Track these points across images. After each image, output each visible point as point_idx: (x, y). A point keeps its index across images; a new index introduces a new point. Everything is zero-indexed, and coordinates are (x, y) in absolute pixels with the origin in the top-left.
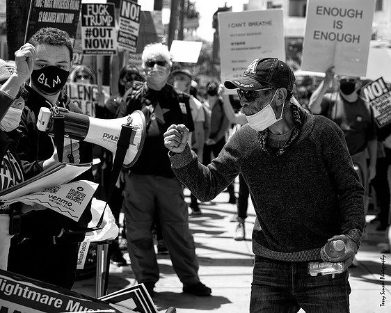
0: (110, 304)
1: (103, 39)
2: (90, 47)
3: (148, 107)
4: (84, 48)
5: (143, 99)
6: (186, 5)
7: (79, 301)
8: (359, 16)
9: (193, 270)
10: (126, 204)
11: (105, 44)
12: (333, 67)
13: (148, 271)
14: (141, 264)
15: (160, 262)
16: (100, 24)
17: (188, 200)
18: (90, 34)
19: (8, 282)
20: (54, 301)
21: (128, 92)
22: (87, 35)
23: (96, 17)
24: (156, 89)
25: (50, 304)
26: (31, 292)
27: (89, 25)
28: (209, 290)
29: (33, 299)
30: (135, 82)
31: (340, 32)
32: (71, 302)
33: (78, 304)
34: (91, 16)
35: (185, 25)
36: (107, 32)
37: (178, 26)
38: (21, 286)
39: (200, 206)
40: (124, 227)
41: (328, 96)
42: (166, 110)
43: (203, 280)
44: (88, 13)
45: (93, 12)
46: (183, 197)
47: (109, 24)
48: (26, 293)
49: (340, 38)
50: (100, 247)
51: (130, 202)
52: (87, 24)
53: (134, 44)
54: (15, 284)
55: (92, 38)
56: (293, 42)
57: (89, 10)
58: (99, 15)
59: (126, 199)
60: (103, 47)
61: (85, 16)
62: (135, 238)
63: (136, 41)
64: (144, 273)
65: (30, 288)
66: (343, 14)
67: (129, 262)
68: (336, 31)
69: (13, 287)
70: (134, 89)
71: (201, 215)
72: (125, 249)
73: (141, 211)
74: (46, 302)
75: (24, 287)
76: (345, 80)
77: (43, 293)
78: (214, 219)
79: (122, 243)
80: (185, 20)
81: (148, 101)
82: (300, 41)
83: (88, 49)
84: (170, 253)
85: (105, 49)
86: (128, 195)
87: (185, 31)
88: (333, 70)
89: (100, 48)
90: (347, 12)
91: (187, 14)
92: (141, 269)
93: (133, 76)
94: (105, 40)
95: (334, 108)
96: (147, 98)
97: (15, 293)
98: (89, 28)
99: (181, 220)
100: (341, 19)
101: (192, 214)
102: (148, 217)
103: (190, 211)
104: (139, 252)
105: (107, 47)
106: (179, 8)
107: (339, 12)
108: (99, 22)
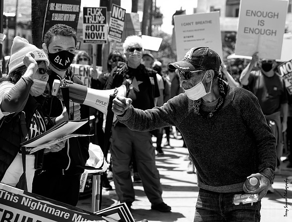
0: (102, 217)
1: (97, 32)
2: (89, 38)
3: (128, 80)
4: (84, 39)
5: (124, 74)
6: (154, 9)
7: (81, 214)
8: (276, 17)
9: (158, 194)
10: (112, 147)
11: (99, 36)
12: (257, 53)
13: (127, 194)
14: (122, 189)
15: (136, 188)
16: (96, 22)
17: (155, 145)
18: (89, 29)
19: (33, 201)
20: (64, 214)
21: (114, 70)
22: (86, 29)
23: (94, 17)
24: (133, 68)
25: (61, 216)
26: (48, 208)
27: (88, 23)
28: (169, 208)
29: (50, 212)
30: (119, 62)
31: (263, 28)
32: (75, 215)
33: (80, 216)
34: (90, 16)
35: (153, 23)
36: (101, 27)
37: (148, 23)
38: (41, 203)
39: (163, 149)
40: (111, 163)
41: (253, 72)
42: (140, 82)
43: (166, 201)
44: (88, 14)
45: (91, 14)
46: (151, 143)
47: (102, 22)
48: (45, 209)
49: (263, 32)
50: (95, 177)
51: (115, 146)
52: (87, 22)
53: (120, 36)
54: (37, 202)
55: (90, 32)
56: (228, 35)
57: (88, 12)
58: (95, 16)
59: (112, 144)
60: (97, 38)
61: (86, 16)
62: (118, 171)
63: (121, 34)
64: (124, 196)
65: (48, 205)
66: (265, 15)
67: (114, 187)
68: (260, 27)
69: (36, 204)
70: (118, 67)
71: (163, 155)
72: (111, 179)
73: (122, 152)
74: (58, 215)
75: (43, 204)
76: (265, 61)
77: (56, 208)
78: (173, 158)
79: (110, 174)
80: (153, 19)
81: (127, 76)
82: (233, 34)
83: (87, 39)
84: (143, 182)
85: (99, 39)
86: (114, 141)
87: (153, 27)
88: (258, 55)
89: (95, 39)
90: (267, 14)
91: (154, 15)
92: (123, 193)
93: (117, 58)
94: (99, 34)
95: (258, 81)
96: (127, 73)
97: (37, 208)
98: (88, 24)
99: (150, 159)
100: (263, 19)
101: (157, 155)
102: (127, 157)
103: (156, 152)
104: (121, 181)
105: (100, 38)
106: (149, 11)
107: (262, 14)
108: (95, 20)
